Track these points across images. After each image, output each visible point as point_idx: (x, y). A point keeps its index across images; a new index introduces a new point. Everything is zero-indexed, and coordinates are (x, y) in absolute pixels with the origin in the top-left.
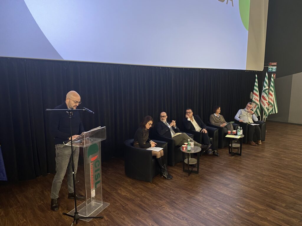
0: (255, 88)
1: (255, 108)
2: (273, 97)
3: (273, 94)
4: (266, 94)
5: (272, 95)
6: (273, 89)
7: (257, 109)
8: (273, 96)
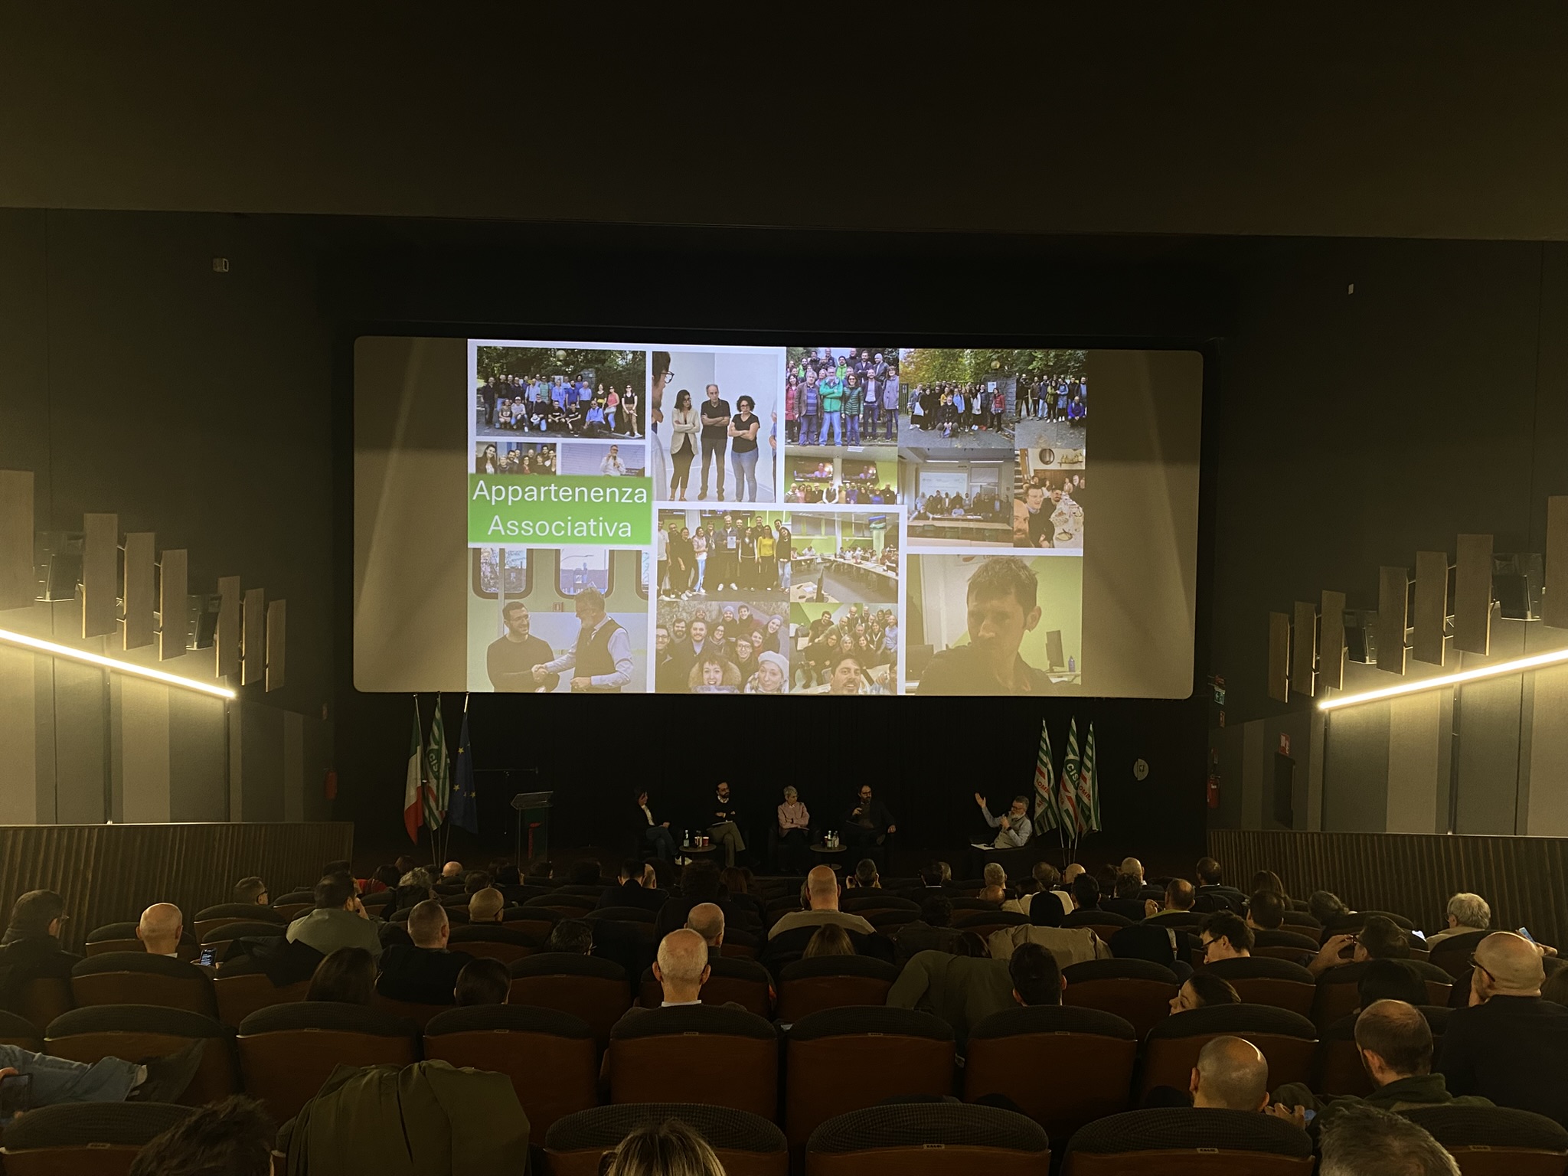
0: (1041, 754)
1: (1039, 805)
2: (1088, 786)
3: (1088, 775)
4: (1068, 772)
5: (1085, 780)
6: (1089, 764)
7: (1047, 808)
8: (1089, 782)
